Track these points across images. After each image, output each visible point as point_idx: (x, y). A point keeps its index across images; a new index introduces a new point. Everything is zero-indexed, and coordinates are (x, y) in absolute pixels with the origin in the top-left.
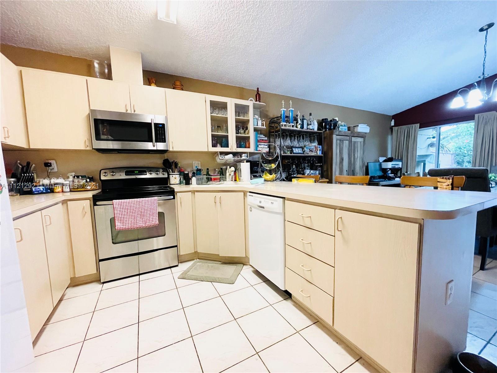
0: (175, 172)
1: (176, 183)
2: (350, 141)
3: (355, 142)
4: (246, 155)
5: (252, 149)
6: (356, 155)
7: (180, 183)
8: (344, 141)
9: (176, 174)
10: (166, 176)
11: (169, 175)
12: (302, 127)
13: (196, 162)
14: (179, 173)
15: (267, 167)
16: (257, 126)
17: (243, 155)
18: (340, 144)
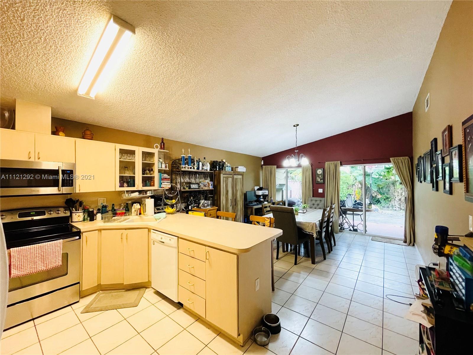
0: (79, 211)
1: (79, 221)
2: (233, 178)
3: (236, 179)
4: (151, 192)
5: (156, 187)
6: (237, 188)
7: (84, 220)
8: (229, 178)
9: (80, 212)
10: (68, 214)
11: (71, 213)
12: (198, 168)
13: (101, 199)
14: (83, 211)
15: (169, 202)
16: (161, 168)
17: (148, 192)
18: (226, 181)
